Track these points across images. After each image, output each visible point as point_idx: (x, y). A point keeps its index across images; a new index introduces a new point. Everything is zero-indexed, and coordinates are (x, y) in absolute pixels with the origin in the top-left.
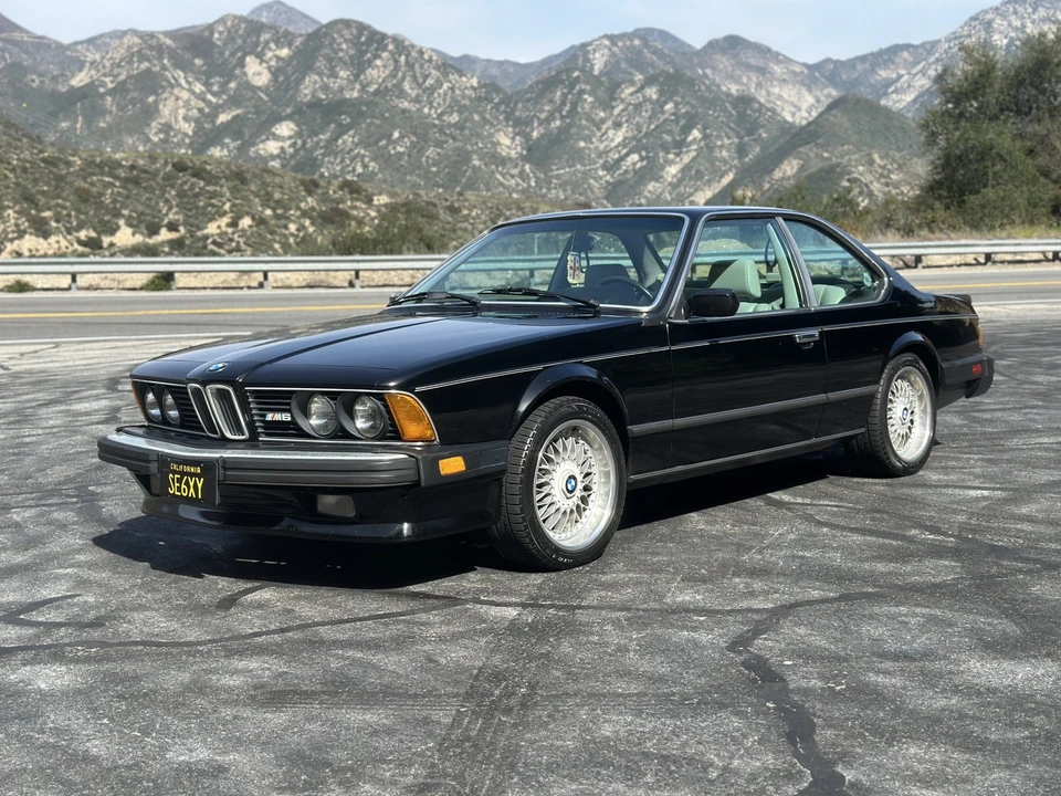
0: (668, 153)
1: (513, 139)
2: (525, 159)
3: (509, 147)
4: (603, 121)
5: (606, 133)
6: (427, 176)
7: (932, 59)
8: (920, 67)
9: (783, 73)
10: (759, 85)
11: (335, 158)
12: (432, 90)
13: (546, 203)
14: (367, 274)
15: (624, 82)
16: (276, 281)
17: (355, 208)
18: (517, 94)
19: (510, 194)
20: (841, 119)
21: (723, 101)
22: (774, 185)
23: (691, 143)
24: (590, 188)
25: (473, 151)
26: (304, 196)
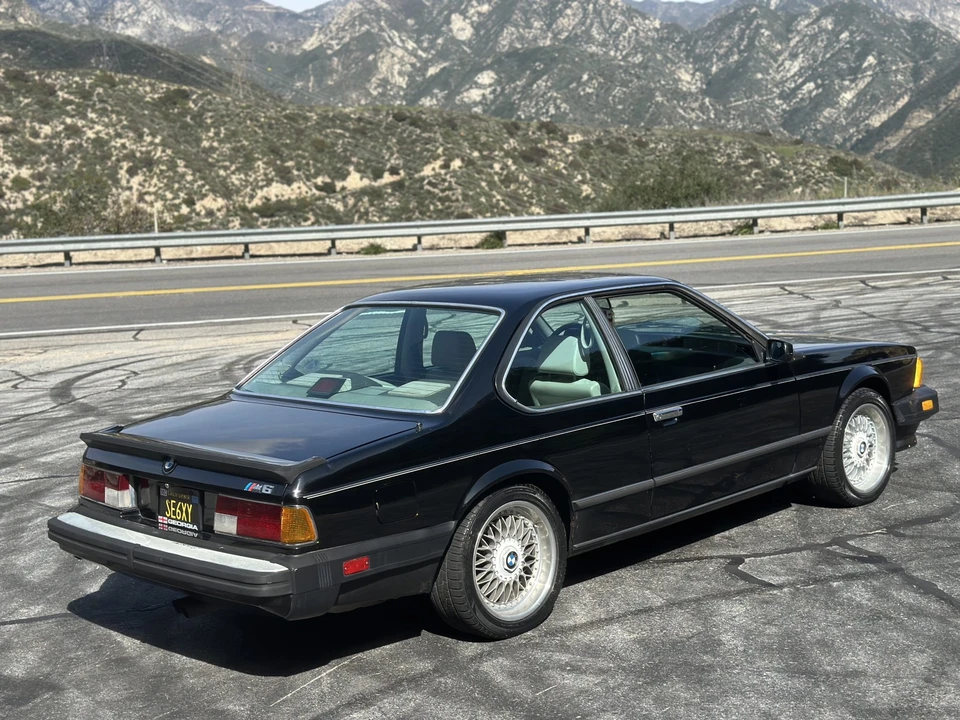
0: (843, 79)
2: (704, 93)
3: (689, 83)
4: (780, 53)
5: (782, 64)
6: (613, 113)
10: (933, 10)
11: (531, 102)
12: (618, 33)
13: (726, 133)
15: (800, 15)
17: (552, 146)
18: (697, 32)
19: (691, 127)
21: (898, 28)
22: (949, 106)
23: (866, 69)
24: (767, 116)
25: (656, 89)
26: (506, 138)
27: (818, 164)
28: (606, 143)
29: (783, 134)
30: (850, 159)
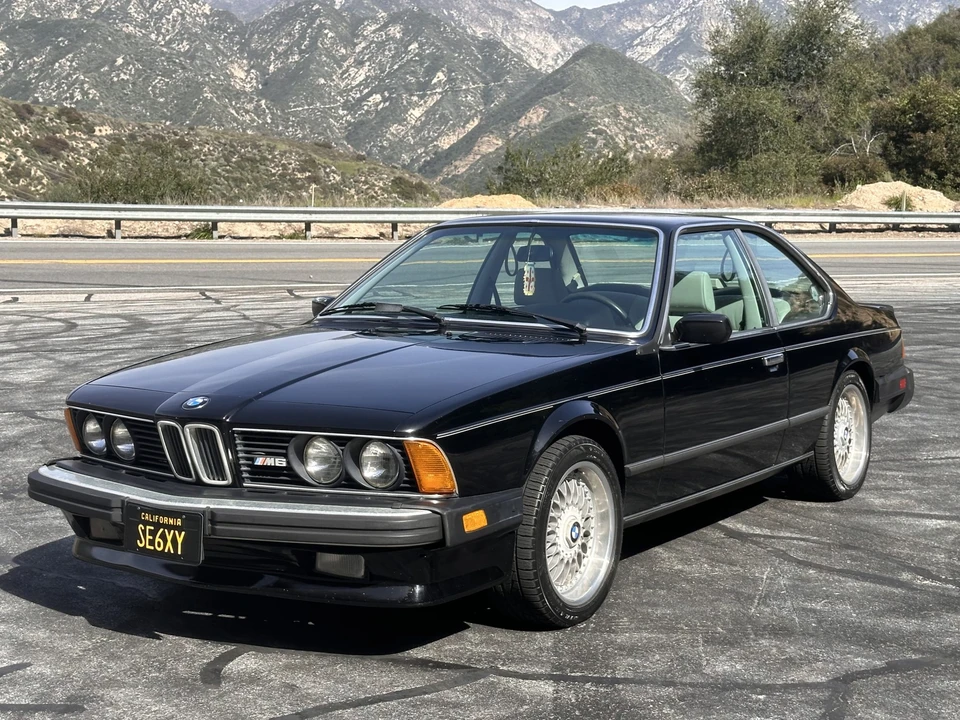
0: (412, 95)
1: (248, 72)
2: (261, 94)
3: (243, 80)
4: (344, 58)
5: (347, 71)
6: (153, 106)
7: (677, 13)
8: (664, 21)
9: (530, 19)
10: (505, 30)
11: (51, 84)
12: (160, 15)
13: (283, 141)
14: (128, 223)
15: (367, 19)
16: (25, 228)
17: (74, 138)
18: (253, 24)
19: (244, 130)
20: (586, 68)
21: (467, 43)
22: (518, 133)
23: (435, 86)
24: (330, 126)
25: (205, 83)
26: (16, 123)
27: (381, 184)
28: (141, 140)
29: (345, 147)
30: (414, 181)
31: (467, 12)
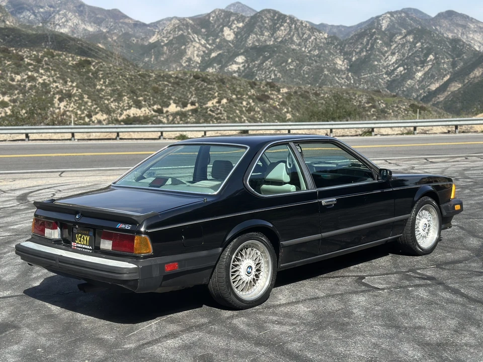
0: (417, 66)
2: (349, 70)
3: (341, 65)
4: (386, 52)
5: (387, 57)
6: (303, 79)
9: (474, 28)
10: (463, 34)
11: (262, 72)
12: (306, 40)
13: (360, 91)
15: (397, 33)
17: (272, 94)
18: (346, 40)
19: (342, 87)
21: (445, 41)
22: (469, 81)
23: (429, 61)
24: (379, 83)
25: (325, 67)
26: (250, 89)
27: (404, 107)
28: (299, 93)
29: (386, 92)
30: (420, 105)
31: (444, 27)
